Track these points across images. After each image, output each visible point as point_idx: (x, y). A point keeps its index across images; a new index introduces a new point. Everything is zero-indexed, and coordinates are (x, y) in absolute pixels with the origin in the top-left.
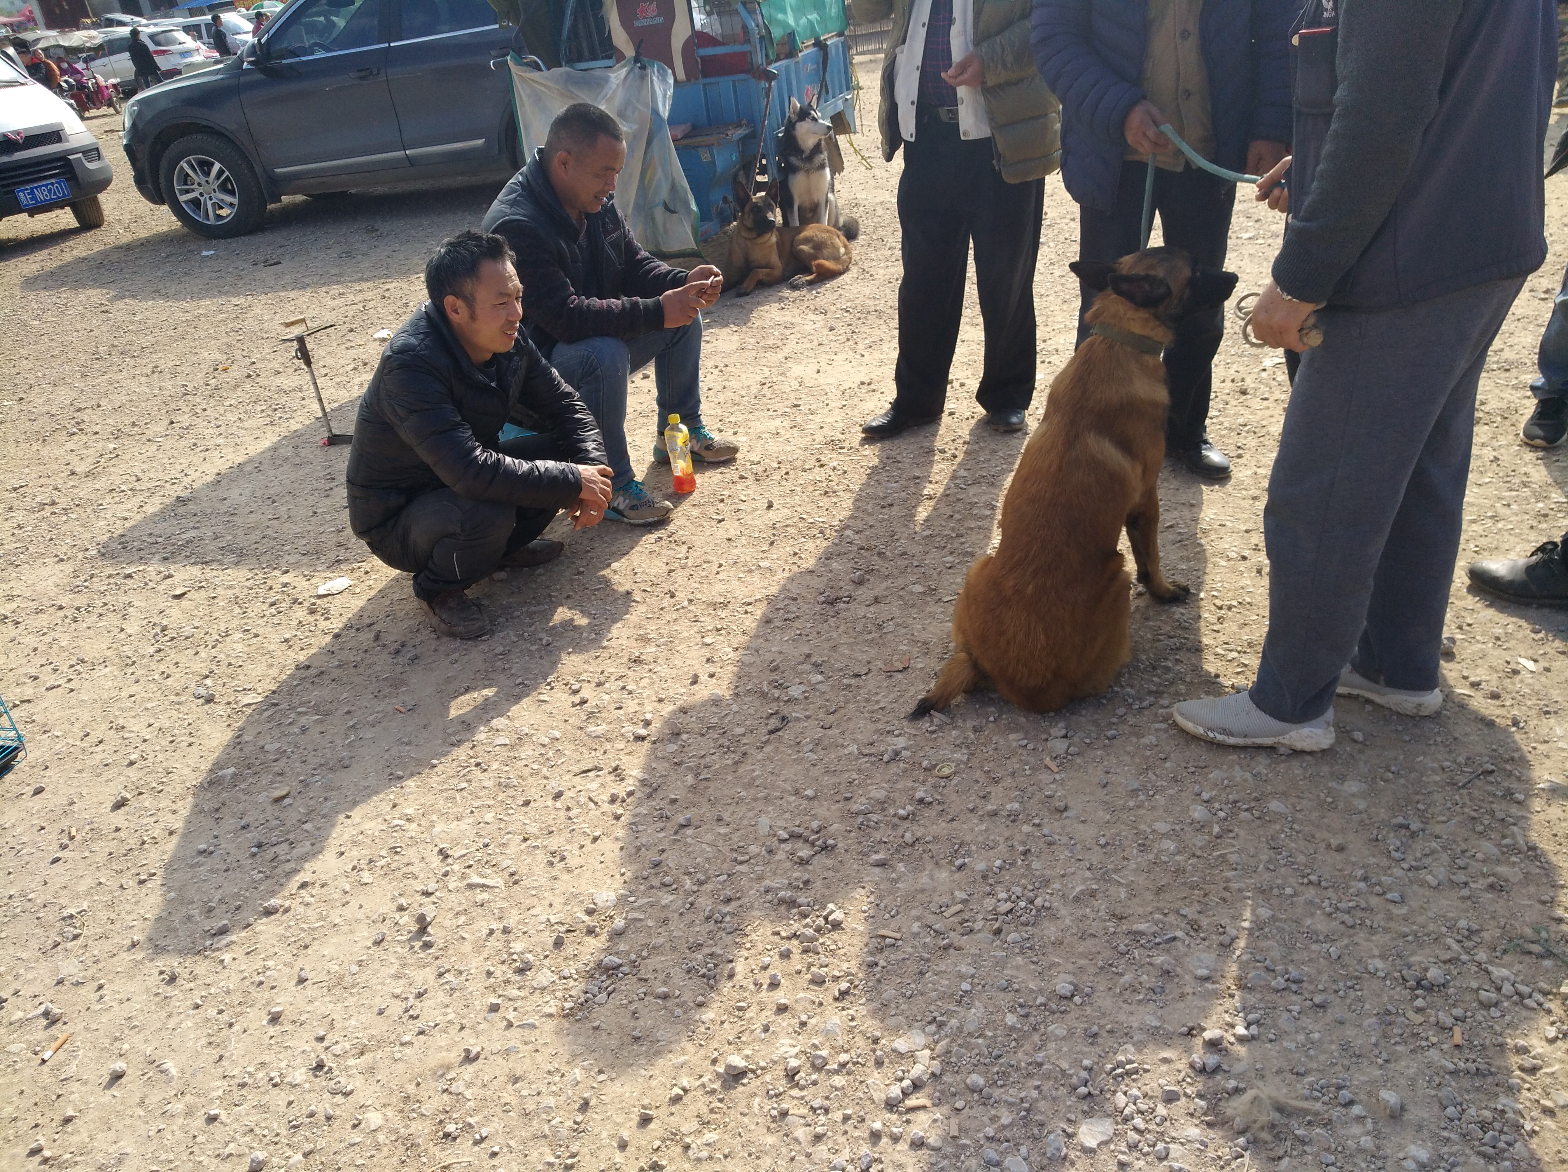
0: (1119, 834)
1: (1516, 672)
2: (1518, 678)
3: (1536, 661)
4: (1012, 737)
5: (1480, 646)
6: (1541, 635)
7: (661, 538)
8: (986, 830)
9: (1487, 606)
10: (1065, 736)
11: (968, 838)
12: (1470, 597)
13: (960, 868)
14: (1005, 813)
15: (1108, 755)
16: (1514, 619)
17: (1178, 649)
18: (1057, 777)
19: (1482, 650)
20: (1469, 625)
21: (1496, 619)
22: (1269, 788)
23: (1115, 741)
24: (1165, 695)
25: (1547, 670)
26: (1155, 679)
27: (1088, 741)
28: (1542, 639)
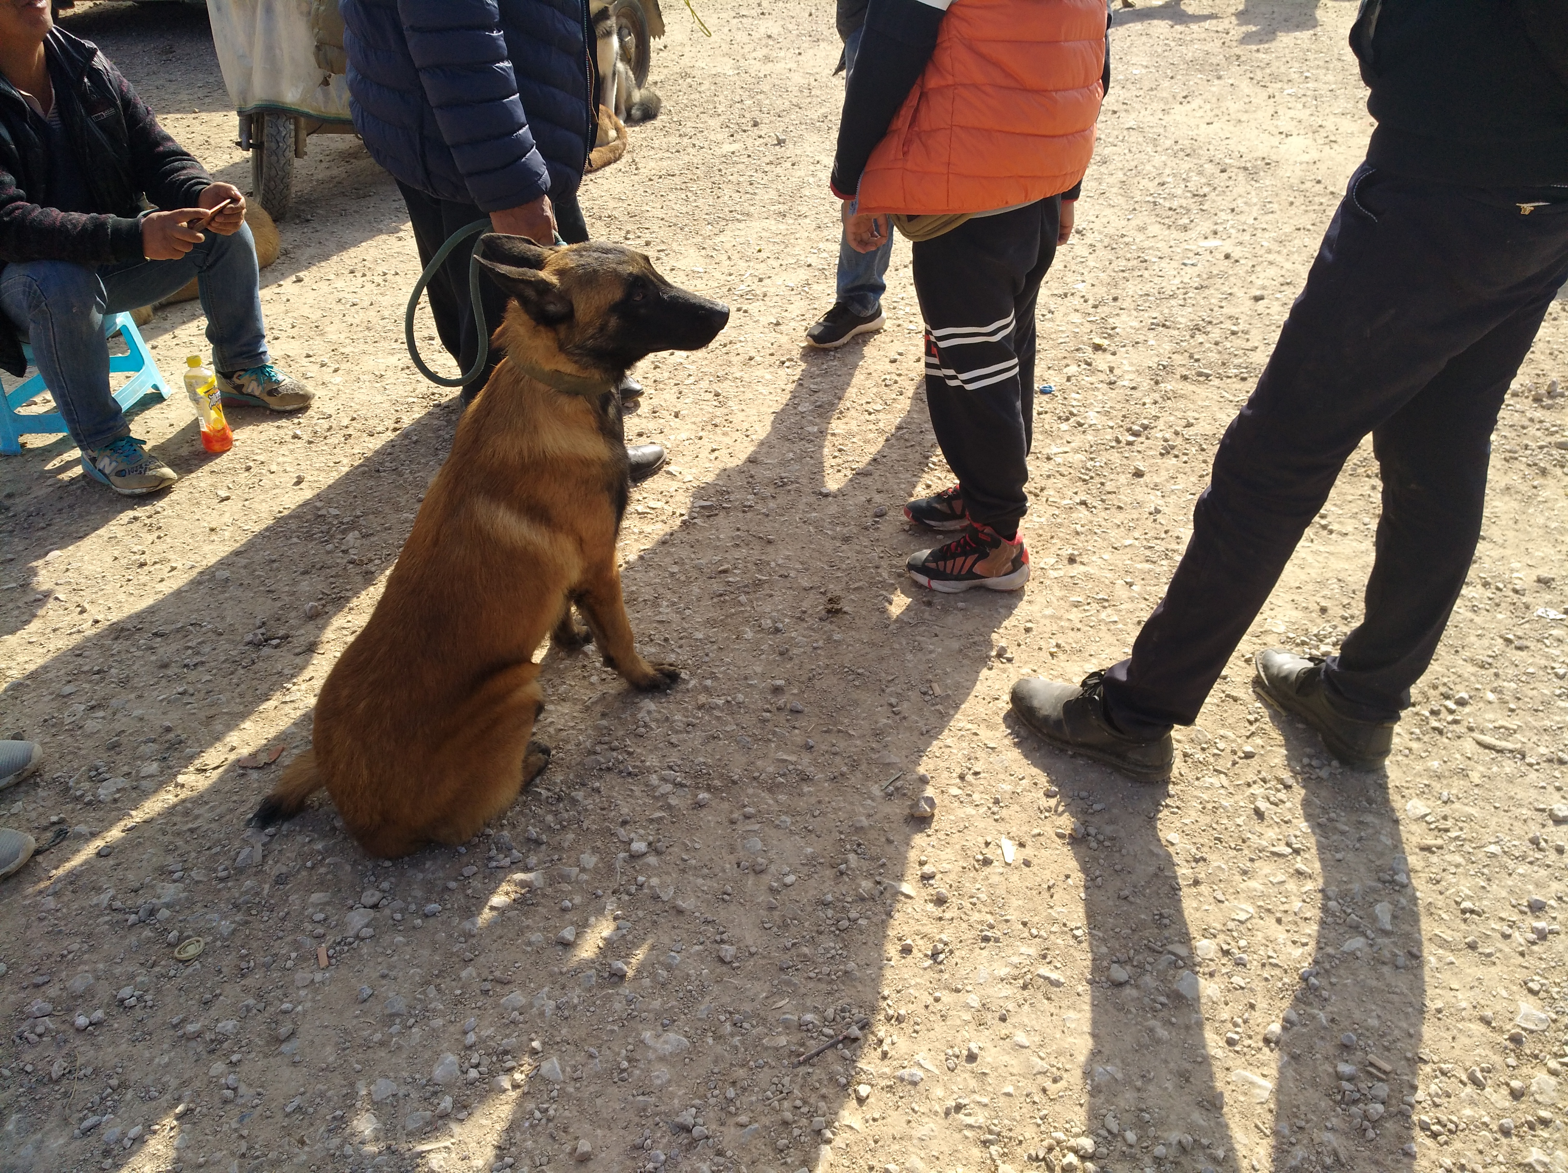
0: (322, 1095)
1: (987, 862)
2: (987, 870)
3: (1022, 845)
4: (316, 897)
5: (970, 810)
6: (1053, 802)
7: (136, 519)
8: (167, 1065)
9: (1015, 744)
10: (375, 907)
11: (135, 1076)
12: (1003, 727)
13: (86, 1132)
14: (208, 1036)
15: (407, 944)
16: (1035, 771)
17: (609, 769)
18: (318, 977)
19: (969, 817)
20: (976, 774)
21: (1015, 767)
22: (564, 1031)
23: (431, 920)
24: (544, 847)
25: (1027, 863)
26: (550, 818)
27: (398, 916)
28: (1049, 810)
